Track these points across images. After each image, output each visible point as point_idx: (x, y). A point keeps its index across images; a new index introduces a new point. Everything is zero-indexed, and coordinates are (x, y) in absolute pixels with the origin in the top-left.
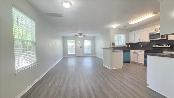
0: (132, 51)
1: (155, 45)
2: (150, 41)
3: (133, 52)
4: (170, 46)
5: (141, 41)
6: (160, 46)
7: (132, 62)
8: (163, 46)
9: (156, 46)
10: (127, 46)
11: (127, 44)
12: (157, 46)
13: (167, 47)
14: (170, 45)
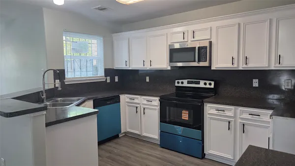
0: (124, 98)
1: (180, 81)
2: (169, 68)
3: (128, 100)
4: (212, 86)
5: (148, 67)
6: (192, 83)
7: (127, 134)
8: (199, 83)
9: (182, 83)
10: (108, 81)
11: (108, 72)
12: (185, 83)
13: (208, 86)
14: (213, 83)
